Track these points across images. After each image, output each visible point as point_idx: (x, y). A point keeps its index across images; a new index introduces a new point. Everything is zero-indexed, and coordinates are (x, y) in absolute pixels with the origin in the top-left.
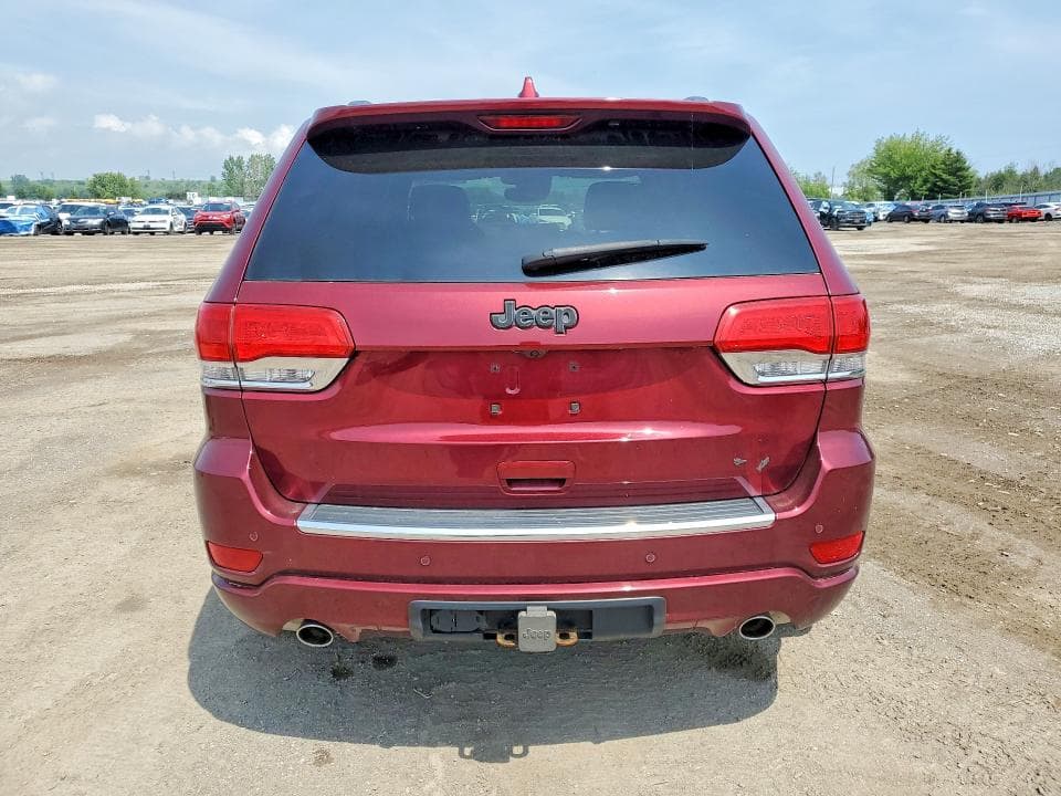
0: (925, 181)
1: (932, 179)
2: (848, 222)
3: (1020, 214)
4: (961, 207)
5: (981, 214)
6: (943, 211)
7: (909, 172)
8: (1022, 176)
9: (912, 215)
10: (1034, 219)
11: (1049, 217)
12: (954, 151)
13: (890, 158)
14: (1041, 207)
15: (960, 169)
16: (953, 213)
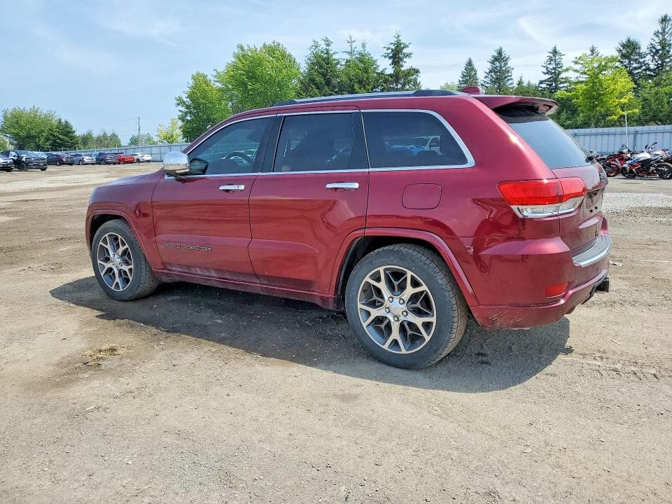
0: (47, 139)
1: (51, 137)
2: (35, 165)
3: (124, 159)
4: (90, 155)
5: (102, 160)
6: (81, 158)
7: (33, 133)
8: (98, 137)
9: (62, 160)
10: (132, 162)
11: (138, 161)
12: (63, 121)
13: (17, 122)
14: (133, 155)
15: (69, 132)
16: (86, 159)
